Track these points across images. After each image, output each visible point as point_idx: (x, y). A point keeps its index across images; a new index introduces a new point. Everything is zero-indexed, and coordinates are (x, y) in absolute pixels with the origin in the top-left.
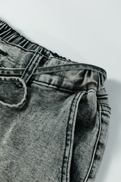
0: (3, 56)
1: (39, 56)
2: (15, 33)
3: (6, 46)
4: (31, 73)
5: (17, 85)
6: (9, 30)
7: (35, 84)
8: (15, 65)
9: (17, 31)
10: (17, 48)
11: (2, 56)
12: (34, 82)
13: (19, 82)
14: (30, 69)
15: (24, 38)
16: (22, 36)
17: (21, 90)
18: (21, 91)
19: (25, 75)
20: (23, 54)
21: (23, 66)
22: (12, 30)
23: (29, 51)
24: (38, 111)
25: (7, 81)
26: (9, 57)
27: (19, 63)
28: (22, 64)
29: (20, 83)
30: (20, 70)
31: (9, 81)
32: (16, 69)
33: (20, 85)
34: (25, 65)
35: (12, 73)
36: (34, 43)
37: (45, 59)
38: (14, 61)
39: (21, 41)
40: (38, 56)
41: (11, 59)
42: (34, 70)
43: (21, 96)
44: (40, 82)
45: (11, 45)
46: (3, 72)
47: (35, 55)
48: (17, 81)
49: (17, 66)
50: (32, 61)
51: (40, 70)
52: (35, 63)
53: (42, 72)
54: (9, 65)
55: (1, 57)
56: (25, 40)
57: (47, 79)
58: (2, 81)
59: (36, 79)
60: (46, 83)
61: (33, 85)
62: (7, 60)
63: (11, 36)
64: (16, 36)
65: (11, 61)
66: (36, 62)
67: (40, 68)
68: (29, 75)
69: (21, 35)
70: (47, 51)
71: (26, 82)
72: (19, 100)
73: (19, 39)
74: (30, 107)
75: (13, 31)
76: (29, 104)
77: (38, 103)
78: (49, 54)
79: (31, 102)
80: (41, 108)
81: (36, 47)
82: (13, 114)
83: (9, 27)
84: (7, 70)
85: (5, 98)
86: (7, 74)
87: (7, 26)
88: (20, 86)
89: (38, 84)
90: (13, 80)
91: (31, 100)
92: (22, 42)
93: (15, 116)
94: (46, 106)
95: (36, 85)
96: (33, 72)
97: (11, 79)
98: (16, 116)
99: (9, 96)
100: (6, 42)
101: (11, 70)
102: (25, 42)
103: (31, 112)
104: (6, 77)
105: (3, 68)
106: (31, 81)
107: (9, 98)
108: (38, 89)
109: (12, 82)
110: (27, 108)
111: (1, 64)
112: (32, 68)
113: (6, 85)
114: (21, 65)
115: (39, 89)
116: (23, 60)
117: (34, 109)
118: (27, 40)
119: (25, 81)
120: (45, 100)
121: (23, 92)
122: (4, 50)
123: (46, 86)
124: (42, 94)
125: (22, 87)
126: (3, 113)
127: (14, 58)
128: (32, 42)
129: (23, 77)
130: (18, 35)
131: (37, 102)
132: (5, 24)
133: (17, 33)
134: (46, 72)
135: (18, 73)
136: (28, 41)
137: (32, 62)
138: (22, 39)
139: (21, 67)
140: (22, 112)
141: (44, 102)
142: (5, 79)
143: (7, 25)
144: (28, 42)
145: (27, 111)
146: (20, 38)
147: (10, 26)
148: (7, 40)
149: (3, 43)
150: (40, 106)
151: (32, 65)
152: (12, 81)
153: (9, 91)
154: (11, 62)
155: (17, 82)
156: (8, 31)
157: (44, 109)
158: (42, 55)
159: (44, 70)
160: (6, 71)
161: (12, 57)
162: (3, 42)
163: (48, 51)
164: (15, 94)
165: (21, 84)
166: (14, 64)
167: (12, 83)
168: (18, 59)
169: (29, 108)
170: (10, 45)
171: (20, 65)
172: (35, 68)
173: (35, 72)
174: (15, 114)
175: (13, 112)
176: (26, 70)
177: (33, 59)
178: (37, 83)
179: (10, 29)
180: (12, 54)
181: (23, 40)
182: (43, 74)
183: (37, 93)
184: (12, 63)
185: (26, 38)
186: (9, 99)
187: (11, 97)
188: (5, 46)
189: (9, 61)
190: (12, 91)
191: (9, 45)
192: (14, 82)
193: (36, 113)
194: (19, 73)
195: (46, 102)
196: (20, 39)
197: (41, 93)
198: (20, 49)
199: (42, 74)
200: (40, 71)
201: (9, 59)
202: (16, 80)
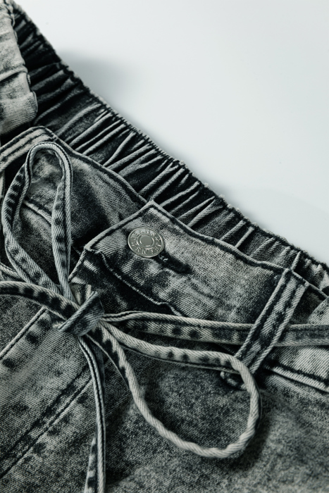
0: (177, 276)
1: (297, 287)
2: (212, 198)
3: (187, 244)
4: (270, 342)
5: (221, 378)
6: (192, 188)
7: (279, 380)
8: (214, 307)
9: (217, 194)
10: (222, 252)
11: (174, 276)
12: (277, 370)
13: (231, 371)
14: (267, 328)
15: (238, 216)
16: (232, 210)
17: (237, 397)
18: (236, 400)
19: (249, 346)
20: (240, 274)
21: (242, 312)
22: (201, 188)
23: (259, 265)
24: (298, 480)
25: (191, 363)
26: (194, 281)
27: (228, 302)
28: (238, 306)
29: (234, 372)
30: (232, 330)
31: (198, 364)
32: (221, 324)
33: (234, 379)
34: (246, 310)
35: (206, 336)
36: (270, 236)
37: (313, 295)
38: (212, 295)
39: (230, 224)
40: (292, 285)
41: (200, 285)
42: (278, 334)
43: (235, 418)
44: (299, 372)
45: (202, 239)
46: (176, 331)
47: (282, 281)
48: (224, 367)
49: (220, 312)
50: (274, 303)
51: (299, 334)
52: (285, 310)
53: (307, 340)
54: (196, 308)
55: (170, 278)
56: (241, 223)
57: (322, 365)
58: (175, 361)
59: (285, 363)
60: (319, 379)
61: (275, 382)
62: (188, 290)
63: (198, 207)
64: (214, 209)
65: (202, 293)
66: (288, 305)
67: (300, 326)
68: (262, 348)
69: (229, 206)
70: (314, 262)
71: (253, 372)
72: (227, 432)
73: (223, 219)
74: (267, 462)
75: (205, 193)
76: (265, 451)
77: (295, 452)
78: (321, 276)
79: (272, 445)
80: (308, 471)
81: (278, 249)
82: (207, 477)
83: (192, 179)
84: (191, 325)
85: (183, 421)
86: (188, 338)
87: (187, 176)
88: (233, 383)
89: (292, 381)
90: (210, 362)
91: (271, 437)
92: (234, 229)
93: (213, 483)
94: (321, 464)
95: (283, 381)
96: (275, 339)
97: (205, 360)
98: (218, 484)
99: (196, 415)
100: (185, 230)
101: (204, 327)
102: (244, 229)
103: (269, 480)
104: (189, 352)
105: (179, 317)
106: (268, 367)
107: (195, 422)
108: (288, 396)
109: (206, 368)
110: (257, 462)
111: (171, 303)
112: (275, 327)
113: (184, 374)
114: (235, 309)
115: (292, 397)
116: (242, 293)
117: (280, 470)
118: (248, 224)
119: (249, 367)
120: (314, 437)
121: (242, 406)
122: (177, 256)
123: (317, 390)
124: (305, 416)
125: (237, 388)
126: (174, 470)
127: (212, 283)
128: (264, 230)
129: (244, 354)
130: (222, 205)
131: (291, 447)
132: (182, 170)
133: (217, 197)
134: (320, 342)
135: (226, 338)
136: (253, 226)
137: (275, 305)
138: (233, 218)
139: (235, 317)
140: (237, 475)
141: (313, 448)
142: (185, 357)
143: (187, 171)
144: (251, 230)
145: (257, 472)
146: (226, 215)
147: (197, 177)
148: (186, 221)
149: (177, 233)
150: (302, 461)
151: (273, 316)
152: (206, 365)
153: (197, 398)
154: (201, 297)
155: (224, 369)
156: (188, 190)
157: (316, 476)
158: (303, 283)
159: (313, 336)
160: (186, 330)
161: (205, 281)
162: (177, 227)
163: (317, 264)
164: (216, 408)
165: (237, 377)
166: (211, 304)
167: (204, 370)
168: (222, 289)
169: (265, 466)
170: (200, 241)
171: (229, 308)
172: (282, 327)
173: (282, 339)
174: (214, 476)
175: (206, 469)
176: (255, 333)
177: (278, 297)
178: (288, 374)
179: (196, 184)
180: (205, 270)
181: (237, 223)
182: (309, 346)
183: (289, 414)
184: (205, 300)
185: (246, 217)
186: (196, 425)
187: (203, 418)
188: (184, 242)
189: (195, 294)
190: (205, 400)
191: (194, 239)
192: (214, 368)
193: (290, 487)
194: (230, 339)
195: (319, 445)
196: (228, 218)
197: (300, 412)
198: (230, 256)
199: (304, 347)
200: (298, 338)
201: (195, 288)
202: (222, 363)
